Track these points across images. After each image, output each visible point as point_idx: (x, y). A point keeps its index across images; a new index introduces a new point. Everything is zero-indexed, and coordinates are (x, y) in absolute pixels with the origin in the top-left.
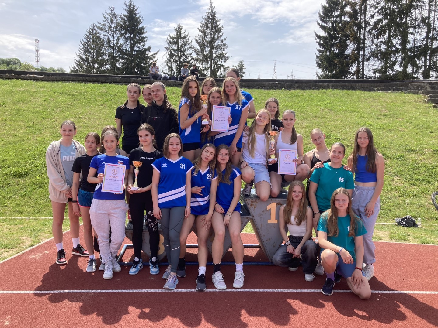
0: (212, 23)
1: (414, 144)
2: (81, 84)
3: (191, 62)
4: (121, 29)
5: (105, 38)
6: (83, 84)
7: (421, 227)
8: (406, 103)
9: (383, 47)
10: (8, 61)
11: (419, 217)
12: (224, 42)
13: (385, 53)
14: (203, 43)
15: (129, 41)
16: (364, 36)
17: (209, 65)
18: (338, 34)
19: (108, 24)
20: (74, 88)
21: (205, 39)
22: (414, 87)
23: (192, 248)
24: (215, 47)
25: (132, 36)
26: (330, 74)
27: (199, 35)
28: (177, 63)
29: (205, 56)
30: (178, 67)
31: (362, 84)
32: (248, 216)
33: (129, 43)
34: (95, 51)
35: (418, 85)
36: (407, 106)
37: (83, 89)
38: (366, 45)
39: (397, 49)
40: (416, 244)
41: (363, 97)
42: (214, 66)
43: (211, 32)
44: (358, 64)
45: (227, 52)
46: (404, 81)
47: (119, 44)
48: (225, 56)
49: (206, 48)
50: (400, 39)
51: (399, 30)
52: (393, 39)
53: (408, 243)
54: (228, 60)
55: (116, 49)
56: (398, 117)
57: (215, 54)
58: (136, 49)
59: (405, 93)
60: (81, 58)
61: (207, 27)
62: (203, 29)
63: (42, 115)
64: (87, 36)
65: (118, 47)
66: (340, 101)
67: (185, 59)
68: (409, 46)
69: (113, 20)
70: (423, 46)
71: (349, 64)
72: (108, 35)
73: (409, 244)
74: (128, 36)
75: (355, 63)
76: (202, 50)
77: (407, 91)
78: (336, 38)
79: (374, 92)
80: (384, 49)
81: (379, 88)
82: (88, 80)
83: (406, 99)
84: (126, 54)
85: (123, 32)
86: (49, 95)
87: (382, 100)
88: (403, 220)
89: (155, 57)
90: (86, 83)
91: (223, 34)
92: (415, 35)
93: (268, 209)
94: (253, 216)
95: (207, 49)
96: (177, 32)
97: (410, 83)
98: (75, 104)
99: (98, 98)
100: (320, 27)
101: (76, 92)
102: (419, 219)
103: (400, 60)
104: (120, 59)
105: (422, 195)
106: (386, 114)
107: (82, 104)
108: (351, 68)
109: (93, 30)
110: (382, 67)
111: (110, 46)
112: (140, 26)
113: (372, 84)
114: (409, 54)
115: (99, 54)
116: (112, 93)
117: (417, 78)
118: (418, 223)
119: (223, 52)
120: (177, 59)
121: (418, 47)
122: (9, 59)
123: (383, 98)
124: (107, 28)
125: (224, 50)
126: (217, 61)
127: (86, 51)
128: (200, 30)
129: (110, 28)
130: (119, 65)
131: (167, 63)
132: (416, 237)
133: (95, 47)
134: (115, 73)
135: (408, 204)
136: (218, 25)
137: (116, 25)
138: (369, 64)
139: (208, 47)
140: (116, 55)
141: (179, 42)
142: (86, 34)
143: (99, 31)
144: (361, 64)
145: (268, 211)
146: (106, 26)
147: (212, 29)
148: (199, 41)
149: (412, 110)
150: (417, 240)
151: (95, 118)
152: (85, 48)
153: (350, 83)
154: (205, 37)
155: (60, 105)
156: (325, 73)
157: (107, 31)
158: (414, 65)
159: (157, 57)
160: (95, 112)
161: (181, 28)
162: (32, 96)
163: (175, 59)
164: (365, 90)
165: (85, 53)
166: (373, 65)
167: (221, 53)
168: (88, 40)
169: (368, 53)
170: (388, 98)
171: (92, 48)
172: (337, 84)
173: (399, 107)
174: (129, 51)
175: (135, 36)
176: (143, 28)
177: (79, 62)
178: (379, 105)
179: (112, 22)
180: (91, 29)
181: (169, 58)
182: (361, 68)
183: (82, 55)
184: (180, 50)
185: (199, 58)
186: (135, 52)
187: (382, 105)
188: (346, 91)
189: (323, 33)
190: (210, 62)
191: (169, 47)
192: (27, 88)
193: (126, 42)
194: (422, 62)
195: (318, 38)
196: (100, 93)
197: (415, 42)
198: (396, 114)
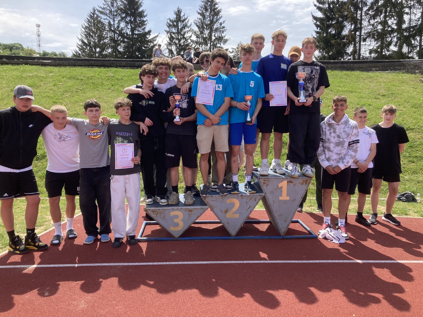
0: (211, 5)
1: (411, 122)
2: (88, 69)
3: (190, 45)
4: (122, 13)
5: (106, 22)
6: (90, 68)
7: (420, 202)
8: (403, 83)
9: (380, 27)
10: (10, 46)
11: (418, 193)
12: (223, 25)
13: (381, 33)
14: (202, 25)
15: (129, 25)
16: (361, 16)
17: (208, 48)
18: (335, 15)
19: (109, 8)
20: (82, 73)
21: (204, 22)
22: (411, 67)
23: (207, 224)
24: (214, 29)
25: (132, 20)
26: (326, 55)
27: (198, 18)
28: (177, 46)
29: (204, 39)
30: (178, 50)
31: (361, 64)
32: (261, 194)
33: (129, 27)
34: (97, 35)
35: (415, 65)
36: (405, 86)
37: (90, 73)
38: (362, 25)
39: (393, 29)
40: (416, 217)
41: (362, 78)
42: (213, 49)
43: (210, 14)
44: (355, 45)
45: (226, 35)
46: (401, 61)
47: (120, 28)
48: (224, 38)
49: (205, 30)
50: (396, 19)
51: (395, 10)
52: (389, 19)
53: (409, 217)
54: (227, 42)
55: (117, 33)
56: (396, 96)
57: (215, 36)
58: (137, 32)
59: (402, 73)
60: (83, 42)
61: (206, 10)
62: (202, 12)
63: (53, 100)
64: (89, 20)
65: (119, 31)
66: (339, 82)
67: (185, 42)
68: (404, 26)
69: (113, 4)
70: (418, 26)
71: (346, 45)
72: (109, 18)
73: (411, 218)
74: (129, 19)
75: (352, 44)
76: (202, 33)
77: (404, 71)
78: (332, 19)
79: (372, 72)
80: (380, 29)
81: (377, 69)
82: (94, 64)
83: (403, 79)
84: (127, 38)
85: (124, 15)
86: (59, 80)
87: (381, 80)
88: (403, 195)
89: (155, 40)
90: (92, 68)
91: (222, 17)
92: (410, 15)
93: (279, 187)
94: (266, 194)
95: (207, 32)
96: (177, 15)
97: (407, 63)
98: (83, 89)
99: (105, 82)
100: (317, 9)
101: (84, 77)
102: (418, 194)
103: (395, 40)
104: (121, 42)
105: (420, 172)
106: (384, 94)
107: (90, 88)
108: (347, 49)
109: (94, 14)
110: (378, 47)
111: (110, 30)
112: (140, 10)
113: (370, 64)
114: (405, 34)
115: (101, 38)
116: (118, 77)
117: (412, 58)
118: (417, 198)
119: (222, 35)
120: (177, 42)
121: (413, 27)
122: (11, 45)
123: (381, 78)
124: (108, 12)
125: (223, 33)
126: (217, 43)
127: (88, 35)
128: (199, 13)
129: (111, 11)
130: (121, 49)
131: (167, 46)
132: (416, 211)
133: (97, 31)
134: (116, 56)
135: (407, 180)
136: (217, 8)
137: (116, 9)
138: (365, 45)
139: (207, 29)
140: (117, 38)
141: (179, 25)
142: (87, 19)
143: (99, 14)
144: (358, 45)
145: (280, 188)
146: (107, 10)
147: (211, 12)
148: (198, 25)
149: (410, 90)
150: (417, 214)
151: (104, 102)
152: (87, 32)
153: (349, 64)
154: (204, 20)
155: (69, 89)
156: (322, 54)
157: (108, 15)
158: (410, 45)
159: (157, 40)
160: (103, 96)
161: (181, 12)
162: (42, 81)
163: (175, 42)
164: (363, 71)
165: (87, 37)
166: (369, 45)
167: (220, 35)
168: (90, 24)
169: (364, 33)
170: (386, 78)
171: (93, 32)
172: (336, 65)
173: (397, 86)
174: (130, 35)
175: (135, 20)
176: (143, 12)
177: (81, 46)
178: (377, 86)
179: (113, 6)
180: (91, 13)
181: (169, 41)
182: (358, 48)
183: (84, 40)
184: (180, 33)
185: (199, 41)
186: (135, 36)
187: (380, 86)
188: (345, 72)
189: (320, 15)
190: (209, 45)
191: (169, 30)
192: (35, 73)
193: (126, 26)
194: (417, 42)
195: (314, 19)
196: (107, 77)
197: (410, 22)
198: (395, 94)
